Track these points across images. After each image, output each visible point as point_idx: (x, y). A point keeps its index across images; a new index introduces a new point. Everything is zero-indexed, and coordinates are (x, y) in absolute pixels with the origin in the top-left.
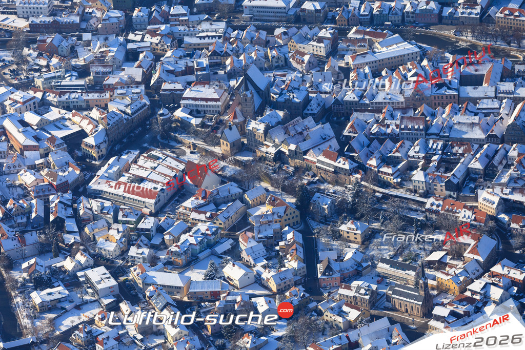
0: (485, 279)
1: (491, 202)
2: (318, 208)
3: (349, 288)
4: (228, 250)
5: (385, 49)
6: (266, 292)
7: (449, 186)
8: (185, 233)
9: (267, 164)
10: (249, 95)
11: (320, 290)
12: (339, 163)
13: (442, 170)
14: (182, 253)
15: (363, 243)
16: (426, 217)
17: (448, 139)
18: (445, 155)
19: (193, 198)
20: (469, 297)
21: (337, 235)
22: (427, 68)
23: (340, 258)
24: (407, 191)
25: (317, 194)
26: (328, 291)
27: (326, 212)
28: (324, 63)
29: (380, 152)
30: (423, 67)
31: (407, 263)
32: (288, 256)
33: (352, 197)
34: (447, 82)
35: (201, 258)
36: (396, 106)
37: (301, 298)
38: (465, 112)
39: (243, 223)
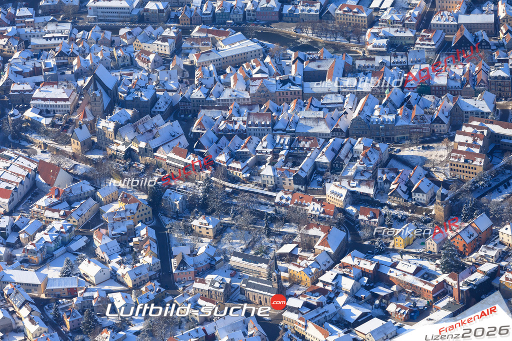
0: (336, 271)
1: (339, 195)
2: (170, 204)
3: (203, 282)
4: (83, 247)
5: (228, 47)
6: (122, 288)
7: (297, 179)
8: (40, 230)
9: (118, 162)
10: (99, 95)
11: (175, 284)
12: (189, 159)
13: (290, 164)
14: (37, 251)
15: (215, 237)
16: (276, 210)
17: (294, 134)
18: (293, 150)
19: (46, 197)
20: (321, 288)
21: (189, 231)
22: (270, 65)
23: (193, 253)
24: (256, 185)
25: (168, 191)
26: (183, 285)
27: (178, 208)
28: (169, 62)
29: (228, 148)
30: (266, 64)
31: (259, 256)
32: (142, 252)
33: (203, 193)
34: (291, 78)
35: (57, 256)
36: (242, 102)
37: (157, 292)
38: (310, 107)
39: (96, 220)
